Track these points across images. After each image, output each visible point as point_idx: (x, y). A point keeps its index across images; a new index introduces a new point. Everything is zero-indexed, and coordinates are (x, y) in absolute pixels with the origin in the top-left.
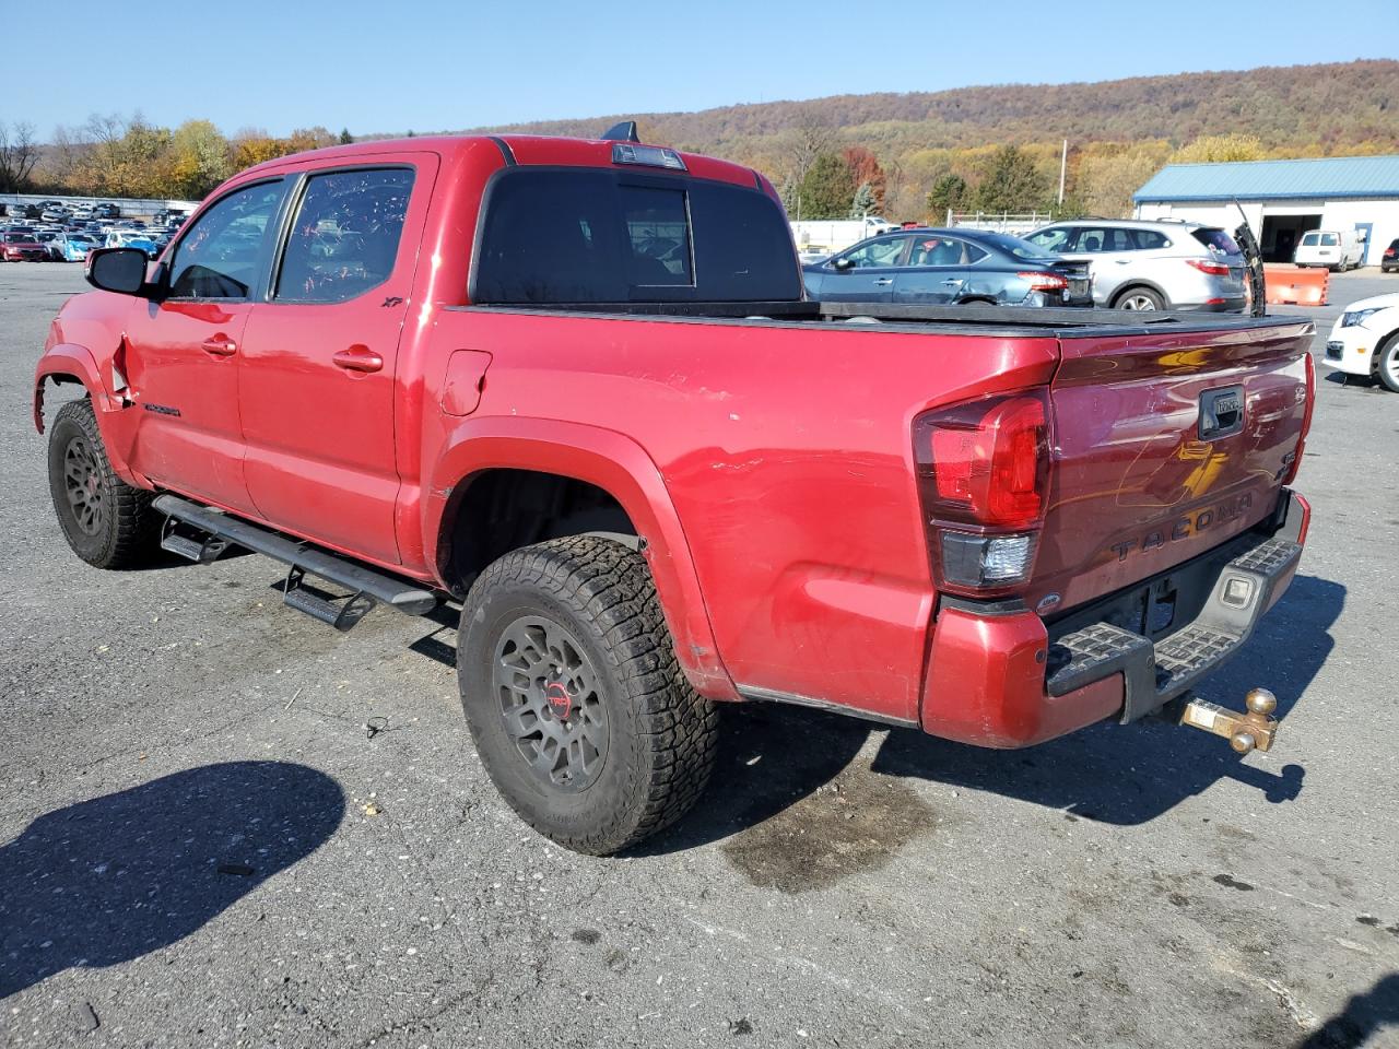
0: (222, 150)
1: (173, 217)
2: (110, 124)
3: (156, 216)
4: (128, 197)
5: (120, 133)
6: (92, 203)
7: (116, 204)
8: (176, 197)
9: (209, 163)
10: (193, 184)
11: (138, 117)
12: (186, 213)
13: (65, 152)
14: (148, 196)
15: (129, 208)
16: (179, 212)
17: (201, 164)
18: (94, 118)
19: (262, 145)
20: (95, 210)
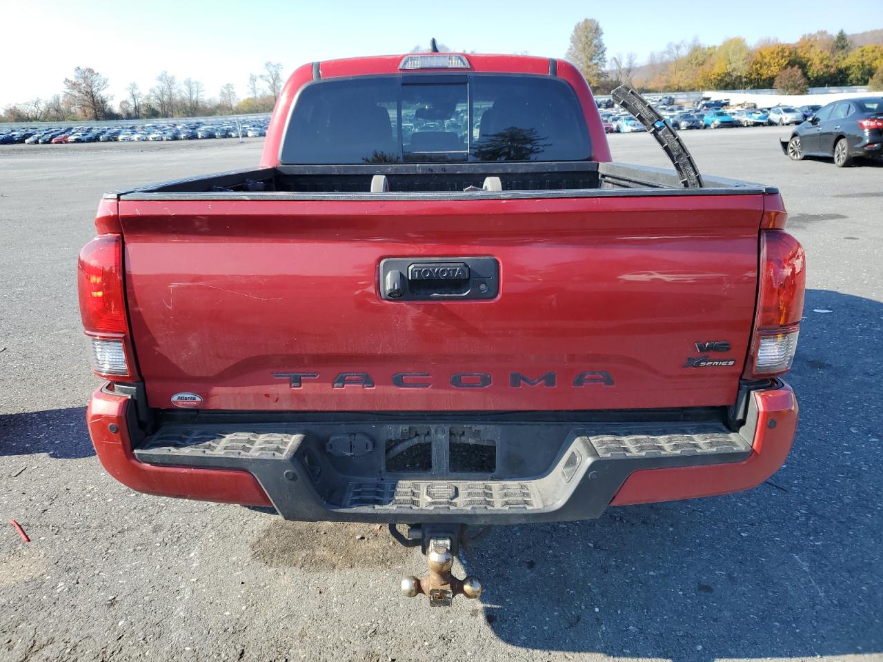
0: (744, 55)
1: (704, 102)
2: (678, 47)
3: (694, 102)
4: (681, 91)
5: (684, 52)
6: (660, 96)
7: (673, 96)
8: (710, 89)
9: (734, 65)
10: (721, 80)
11: (695, 40)
12: (712, 99)
13: (655, 68)
14: (693, 90)
15: (680, 98)
16: (708, 99)
17: (728, 66)
18: (670, 45)
19: (772, 50)
20: (660, 101)
